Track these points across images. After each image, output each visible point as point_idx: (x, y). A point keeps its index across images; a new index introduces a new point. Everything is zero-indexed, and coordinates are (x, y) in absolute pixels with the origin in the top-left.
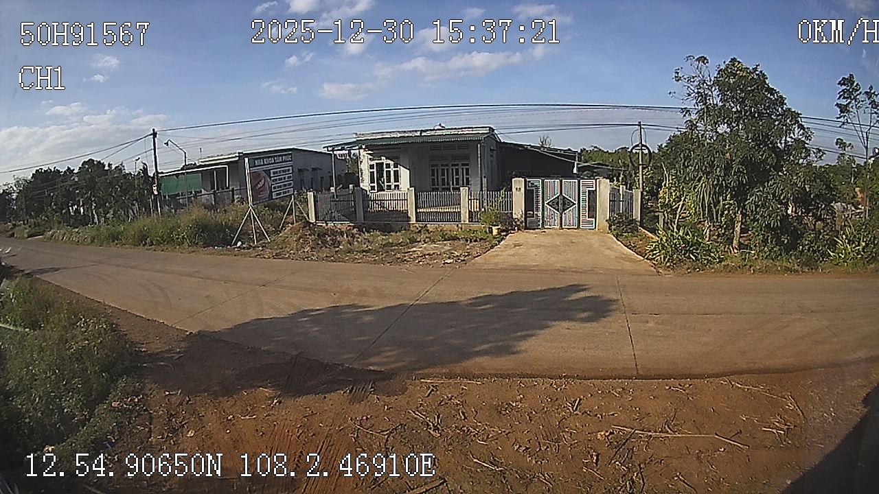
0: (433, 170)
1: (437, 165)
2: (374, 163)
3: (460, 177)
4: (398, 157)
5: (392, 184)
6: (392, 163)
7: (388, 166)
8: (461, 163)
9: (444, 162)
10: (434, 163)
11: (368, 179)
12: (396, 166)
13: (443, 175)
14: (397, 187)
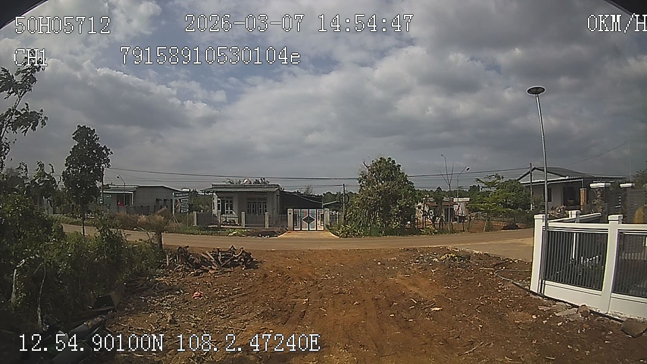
0: (248, 205)
1: (250, 203)
2: (219, 199)
3: (262, 209)
4: (232, 198)
5: (229, 211)
6: (229, 200)
7: (227, 202)
8: (262, 202)
9: (254, 201)
10: (249, 201)
11: (216, 208)
12: (231, 202)
13: (253, 207)
14: (231, 213)
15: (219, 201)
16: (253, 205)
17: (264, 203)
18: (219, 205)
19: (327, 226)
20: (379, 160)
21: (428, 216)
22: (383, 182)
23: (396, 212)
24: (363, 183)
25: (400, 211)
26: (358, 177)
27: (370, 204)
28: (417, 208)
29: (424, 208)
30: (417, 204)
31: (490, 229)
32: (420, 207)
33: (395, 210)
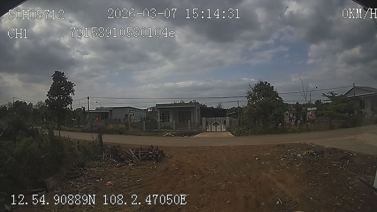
0: (180, 116)
2: (161, 113)
3: (188, 118)
4: (169, 112)
5: (167, 120)
6: (167, 113)
7: (166, 115)
8: (188, 114)
9: (183, 114)
10: (180, 114)
11: (159, 118)
12: (168, 114)
13: (183, 117)
14: (169, 121)
15: (161, 115)
16: (183, 116)
17: (189, 114)
18: (161, 117)
19: (228, 129)
20: (259, 83)
21: (293, 120)
22: (263, 98)
23: (272, 118)
24: (250, 99)
25: (274, 117)
26: (246, 96)
27: (254, 113)
28: (285, 115)
29: (289, 114)
30: (286, 112)
31: (331, 128)
32: (287, 114)
33: (271, 116)
